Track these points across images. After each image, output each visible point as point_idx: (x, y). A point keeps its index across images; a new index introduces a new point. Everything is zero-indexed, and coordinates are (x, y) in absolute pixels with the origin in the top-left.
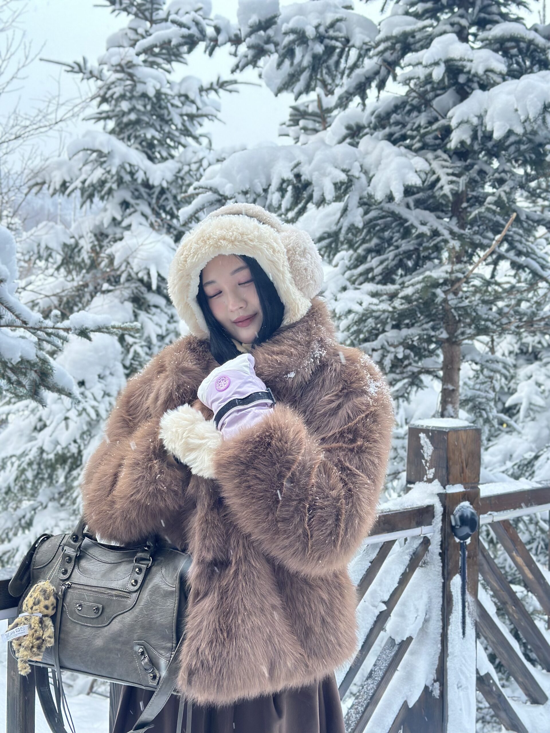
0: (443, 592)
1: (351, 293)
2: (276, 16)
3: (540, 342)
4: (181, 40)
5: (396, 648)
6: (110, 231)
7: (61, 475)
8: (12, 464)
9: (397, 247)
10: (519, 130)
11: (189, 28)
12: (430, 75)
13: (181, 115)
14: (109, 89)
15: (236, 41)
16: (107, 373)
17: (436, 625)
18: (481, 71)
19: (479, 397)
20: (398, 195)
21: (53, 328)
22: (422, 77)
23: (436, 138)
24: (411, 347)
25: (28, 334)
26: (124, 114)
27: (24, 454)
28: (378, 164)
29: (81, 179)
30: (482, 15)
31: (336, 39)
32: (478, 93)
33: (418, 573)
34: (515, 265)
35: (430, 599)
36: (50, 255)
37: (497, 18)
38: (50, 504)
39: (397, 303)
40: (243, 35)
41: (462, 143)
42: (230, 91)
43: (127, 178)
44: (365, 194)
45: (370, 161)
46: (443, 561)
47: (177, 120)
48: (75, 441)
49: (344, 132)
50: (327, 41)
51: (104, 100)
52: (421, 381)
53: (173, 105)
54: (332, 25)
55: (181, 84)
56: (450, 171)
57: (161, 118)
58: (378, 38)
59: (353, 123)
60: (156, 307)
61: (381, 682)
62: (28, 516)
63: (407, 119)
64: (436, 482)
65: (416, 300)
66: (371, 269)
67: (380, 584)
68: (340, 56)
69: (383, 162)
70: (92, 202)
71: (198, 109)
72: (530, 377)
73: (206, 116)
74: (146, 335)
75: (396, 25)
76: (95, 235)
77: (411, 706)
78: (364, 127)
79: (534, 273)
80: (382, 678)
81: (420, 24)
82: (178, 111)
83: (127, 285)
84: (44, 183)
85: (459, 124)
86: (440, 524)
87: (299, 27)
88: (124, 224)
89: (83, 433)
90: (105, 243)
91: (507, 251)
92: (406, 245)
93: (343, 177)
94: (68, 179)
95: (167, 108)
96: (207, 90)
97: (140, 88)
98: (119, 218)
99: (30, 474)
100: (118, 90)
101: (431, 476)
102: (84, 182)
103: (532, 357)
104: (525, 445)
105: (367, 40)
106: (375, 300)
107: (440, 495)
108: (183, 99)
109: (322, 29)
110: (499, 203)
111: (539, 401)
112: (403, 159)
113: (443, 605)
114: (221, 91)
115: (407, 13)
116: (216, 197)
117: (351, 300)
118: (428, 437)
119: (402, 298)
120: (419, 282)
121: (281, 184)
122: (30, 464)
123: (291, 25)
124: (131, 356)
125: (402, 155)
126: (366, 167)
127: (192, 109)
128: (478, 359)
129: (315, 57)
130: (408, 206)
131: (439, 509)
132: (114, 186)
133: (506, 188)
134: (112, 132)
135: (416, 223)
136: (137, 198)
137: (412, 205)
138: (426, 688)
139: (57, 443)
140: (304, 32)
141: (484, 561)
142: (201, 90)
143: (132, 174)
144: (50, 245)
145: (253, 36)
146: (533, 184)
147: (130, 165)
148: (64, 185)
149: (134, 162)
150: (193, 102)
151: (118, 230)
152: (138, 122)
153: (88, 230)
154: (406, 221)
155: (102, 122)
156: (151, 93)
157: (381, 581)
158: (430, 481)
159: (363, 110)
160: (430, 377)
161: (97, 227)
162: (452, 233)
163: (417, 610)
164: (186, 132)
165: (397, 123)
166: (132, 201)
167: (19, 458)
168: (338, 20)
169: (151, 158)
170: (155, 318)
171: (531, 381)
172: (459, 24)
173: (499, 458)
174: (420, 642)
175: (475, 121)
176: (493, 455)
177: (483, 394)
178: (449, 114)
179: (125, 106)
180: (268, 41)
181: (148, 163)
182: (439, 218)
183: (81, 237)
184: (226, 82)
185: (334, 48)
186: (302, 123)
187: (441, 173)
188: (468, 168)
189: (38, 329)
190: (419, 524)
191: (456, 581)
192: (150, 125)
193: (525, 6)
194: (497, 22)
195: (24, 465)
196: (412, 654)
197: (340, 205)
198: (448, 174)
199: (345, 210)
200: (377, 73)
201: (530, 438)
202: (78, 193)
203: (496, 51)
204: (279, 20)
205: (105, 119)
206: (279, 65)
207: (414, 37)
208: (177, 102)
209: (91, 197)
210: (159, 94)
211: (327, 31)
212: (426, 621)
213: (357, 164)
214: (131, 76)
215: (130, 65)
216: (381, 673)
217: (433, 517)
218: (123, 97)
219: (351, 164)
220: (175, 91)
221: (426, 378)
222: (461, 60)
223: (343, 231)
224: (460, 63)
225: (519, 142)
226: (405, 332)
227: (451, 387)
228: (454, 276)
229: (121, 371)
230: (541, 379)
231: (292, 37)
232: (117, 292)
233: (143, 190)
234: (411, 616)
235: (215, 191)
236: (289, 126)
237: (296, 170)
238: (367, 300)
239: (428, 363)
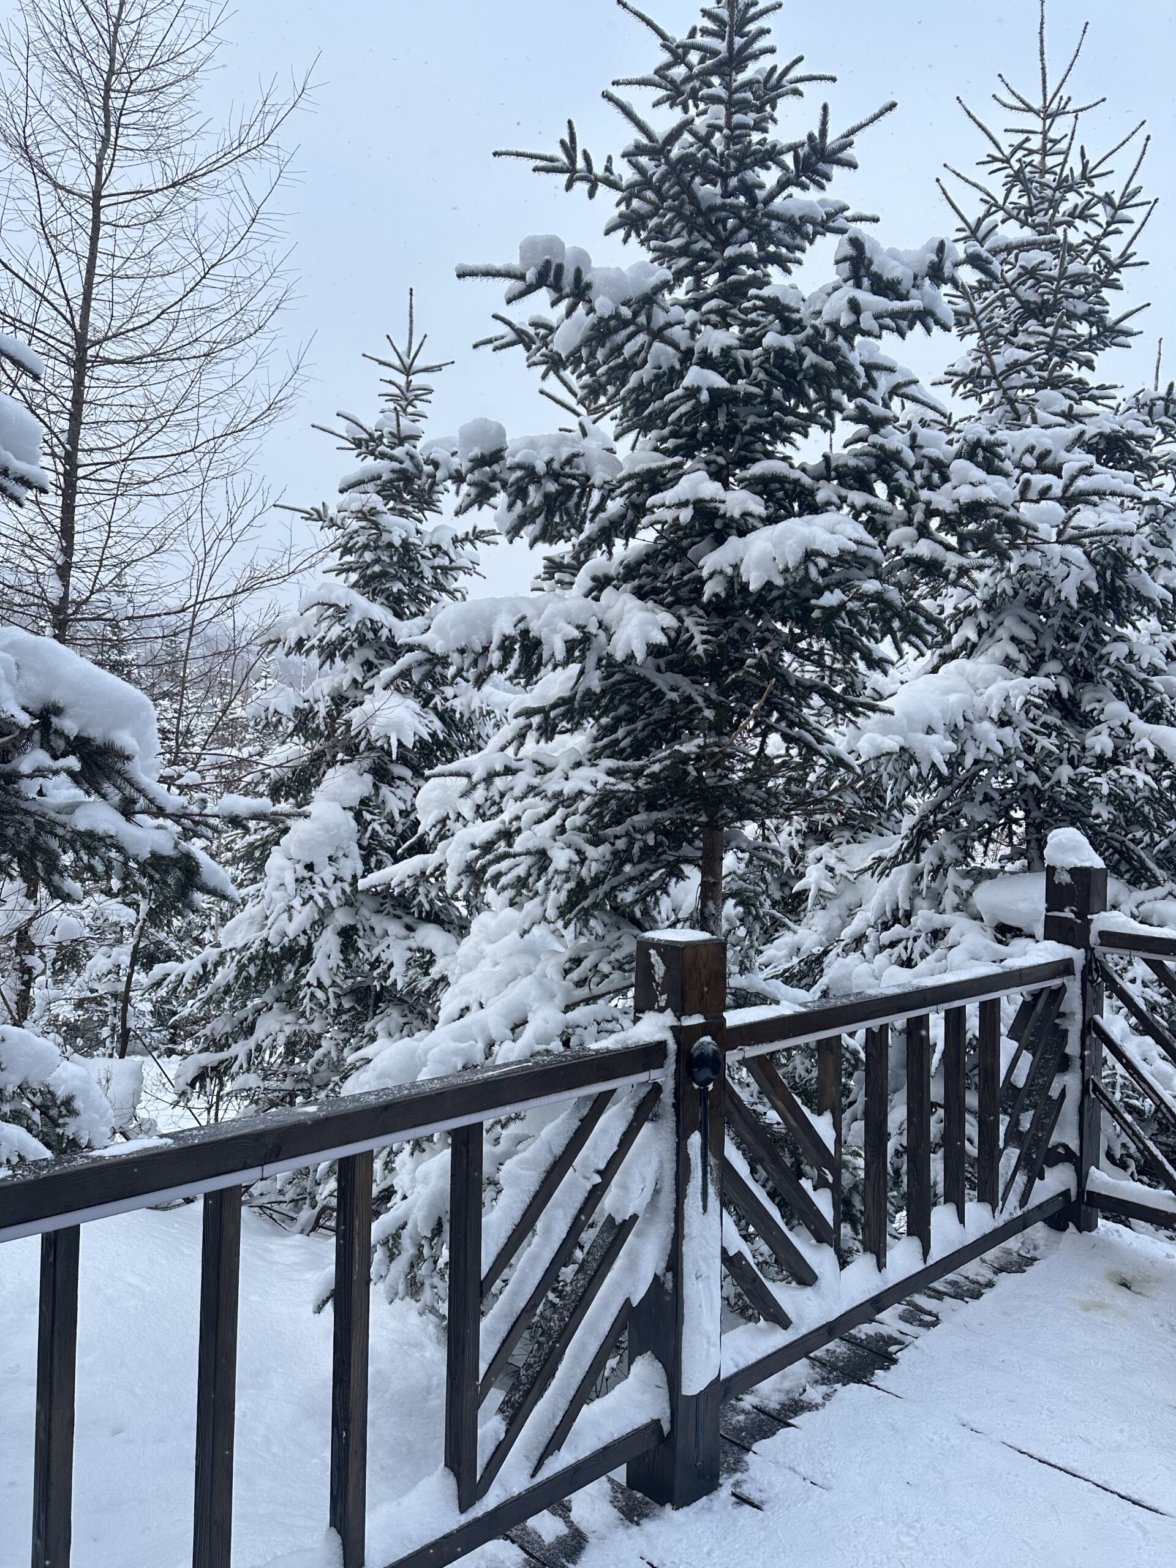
0: (678, 1155)
1: (586, 772)
2: (502, 450)
3: (830, 821)
4: (394, 476)
5: (615, 1231)
6: (350, 694)
7: (290, 969)
8: (233, 958)
9: (650, 715)
10: (779, 581)
11: (401, 463)
12: (677, 518)
13: (433, 568)
14: (351, 538)
15: (458, 478)
16: (340, 854)
17: (667, 1199)
18: (737, 515)
19: (746, 890)
20: (640, 656)
21: (200, 815)
22: (670, 520)
23: (691, 592)
24: (667, 833)
25: (169, 823)
26: (368, 566)
27: (246, 947)
28: (620, 619)
29: (319, 636)
30: (743, 453)
31: (574, 477)
32: (733, 541)
33: (647, 1129)
34: (786, 738)
35: (661, 1163)
36: (279, 721)
37: (759, 456)
38: (275, 1006)
39: (641, 783)
40: (464, 471)
41: (716, 595)
42: (488, 543)
43: (370, 635)
44: (604, 653)
45: (609, 618)
46: (677, 1114)
47: (428, 573)
48: (304, 932)
49: (590, 584)
50: (562, 479)
51: (347, 550)
52: (682, 871)
53: (423, 557)
54: (569, 461)
55: (432, 533)
56: (705, 629)
57: (411, 570)
58: (619, 476)
59: (600, 574)
60: (401, 779)
61: (593, 1277)
62: (250, 1018)
63: (659, 569)
64: (669, 1011)
65: (665, 779)
66: (617, 742)
67: (595, 1148)
68: (581, 497)
69: (626, 617)
70: (333, 662)
71: (451, 561)
72: (820, 860)
73: (460, 568)
74: (387, 810)
75: (640, 462)
76: (333, 699)
77: (635, 1303)
78: (613, 579)
79: (808, 746)
80: (596, 1272)
81: (669, 461)
82: (430, 563)
83: (366, 754)
84: (278, 641)
85: (711, 576)
86: (673, 1067)
87: (527, 461)
88: (366, 686)
89: (314, 923)
90: (344, 708)
91: (778, 721)
92: (658, 714)
93: (576, 634)
94: (305, 637)
95: (416, 559)
96: (462, 541)
97: (385, 538)
98: (360, 680)
99: (252, 970)
100: (361, 540)
101: (663, 1004)
102: (321, 640)
103: (822, 836)
104: (815, 938)
105: (609, 478)
106: (612, 780)
107: (672, 1028)
108: (434, 550)
109: (556, 465)
110: (760, 665)
111: (829, 887)
112: (648, 615)
113: (677, 1172)
114: (478, 543)
115: (656, 449)
116: (426, 655)
117: (584, 779)
118: (659, 954)
119: (647, 776)
120: (665, 758)
121: (503, 642)
122: (251, 959)
123: (517, 459)
124: (368, 835)
125: (647, 610)
126: (606, 622)
127: (446, 562)
128: (744, 846)
129: (547, 496)
130: (659, 670)
131: (672, 1046)
132: (355, 645)
133: (769, 649)
134: (354, 586)
135: (665, 689)
136: (382, 658)
137: (663, 667)
138: (656, 1277)
139: (285, 934)
140: (534, 468)
141: (733, 1109)
142: (455, 540)
143: (375, 631)
144: (280, 710)
145: (476, 472)
146: (803, 645)
147: (372, 621)
148: (300, 643)
149: (376, 618)
150: (446, 553)
151: (359, 693)
152: (384, 574)
153: (326, 692)
154: (654, 685)
155: (344, 575)
156: (397, 542)
157: (596, 1143)
158: (661, 1010)
159: (610, 559)
160: (691, 867)
161: (334, 689)
162: (707, 699)
163: (644, 1179)
164: (441, 588)
165: (648, 574)
166: (376, 662)
167: (239, 952)
168: (576, 455)
169: (399, 615)
170: (398, 792)
171: (821, 865)
172: (715, 462)
173: (785, 952)
174: (649, 1221)
175: (729, 571)
176: (778, 949)
177: (752, 887)
178: (701, 563)
179: (368, 556)
180: (494, 477)
181: (395, 620)
182: (694, 682)
183: (316, 701)
184: (482, 532)
185: (574, 488)
186: (557, 576)
187: (695, 630)
188: (727, 626)
189: (181, 817)
190: (646, 1068)
191: (696, 1139)
192: (397, 578)
193: (792, 444)
194: (759, 460)
195: (244, 960)
196: (638, 1235)
197: (574, 668)
198: (703, 633)
199: (582, 672)
200: (623, 517)
201: (820, 929)
202: (315, 652)
203: (760, 494)
204: (506, 454)
205: (348, 570)
206: (510, 507)
207: (664, 476)
208: (427, 553)
209: (331, 657)
210: (405, 543)
211: (562, 468)
212: (657, 1192)
213: (594, 620)
214: (376, 525)
215: (373, 512)
216: (595, 1265)
217: (666, 1056)
218: (366, 547)
219: (588, 620)
220: (426, 542)
221: (688, 869)
222: (712, 500)
223: (578, 697)
224: (712, 505)
225: (782, 597)
226: (655, 815)
227: (711, 880)
228: (708, 750)
229: (356, 851)
230: (832, 862)
231: (519, 473)
232: (355, 763)
233: (388, 649)
234: (636, 1188)
235: (426, 649)
236: (544, 579)
237: (521, 626)
238: (603, 779)
239: (686, 850)
